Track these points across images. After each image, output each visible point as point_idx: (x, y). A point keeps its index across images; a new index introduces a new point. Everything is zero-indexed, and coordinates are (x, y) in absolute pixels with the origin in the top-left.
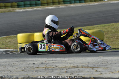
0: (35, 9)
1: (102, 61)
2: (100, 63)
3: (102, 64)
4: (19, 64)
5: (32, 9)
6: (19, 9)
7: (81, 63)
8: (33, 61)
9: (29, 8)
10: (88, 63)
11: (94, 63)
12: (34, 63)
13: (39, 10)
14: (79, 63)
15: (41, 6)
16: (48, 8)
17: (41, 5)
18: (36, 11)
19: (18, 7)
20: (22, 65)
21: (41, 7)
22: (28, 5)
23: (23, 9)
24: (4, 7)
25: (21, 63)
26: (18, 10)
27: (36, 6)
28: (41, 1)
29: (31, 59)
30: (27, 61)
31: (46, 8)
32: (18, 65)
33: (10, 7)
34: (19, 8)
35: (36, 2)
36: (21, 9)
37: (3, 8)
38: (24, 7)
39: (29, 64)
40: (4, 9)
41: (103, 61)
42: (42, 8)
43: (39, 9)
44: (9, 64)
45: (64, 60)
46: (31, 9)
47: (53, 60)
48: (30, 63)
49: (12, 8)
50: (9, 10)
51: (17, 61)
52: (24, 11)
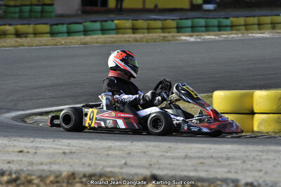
0: (225, 38)
5: (216, 38)
6: (187, 36)
9: (209, 35)
13: (233, 41)
16: (254, 35)
18: (226, 41)
19: (178, 32)
23: (197, 36)
24: (146, 31)
26: (184, 38)
27: (219, 31)
28: (231, 19)
35: (219, 22)
36: (191, 36)
42: (240, 35)
43: (234, 37)
46: (215, 36)
50: (165, 37)
52: (199, 40)
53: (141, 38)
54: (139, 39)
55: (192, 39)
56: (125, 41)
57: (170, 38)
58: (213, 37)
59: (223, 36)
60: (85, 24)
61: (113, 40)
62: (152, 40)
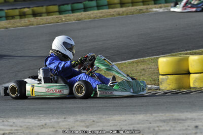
4: (168, 128)
8: (195, 120)
12: (197, 127)
19: (155, 4)
20: (174, 130)
24: (131, 4)
25: (172, 126)
29: (189, 115)
30: (183, 120)
32: (167, 130)
33: (141, 3)
37: (129, 6)
39: (187, 127)
40: (130, 8)
44: (149, 128)
48: (189, 126)
49: (144, 5)
50: (141, 9)
51: (164, 121)
53: (123, 12)
54: (121, 13)
56: (110, 15)
57: (144, 11)
60: (84, 3)
61: (101, 15)
62: (130, 12)
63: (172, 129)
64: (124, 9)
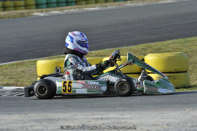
0: (66, 12)
1: (193, 121)
2: (189, 125)
3: (194, 126)
5: (60, 12)
6: (39, 12)
7: (155, 125)
9: (55, 10)
10: (168, 125)
11: (178, 124)
13: (72, 14)
14: (151, 125)
15: (75, 6)
16: (88, 9)
17: (76, 4)
18: (67, 15)
19: (37, 8)
21: (75, 8)
22: (54, 3)
23: (46, 11)
26: (36, 14)
27: (67, 5)
30: (56, 120)
31: (85, 9)
33: (23, 8)
34: (38, 10)
36: (42, 12)
37: (11, 10)
38: (48, 7)
41: (195, 120)
42: (77, 10)
43: (72, 11)
45: (122, 119)
47: (102, 118)
49: (26, 9)
50: (22, 14)
52: (47, 15)
53: (5, 16)
54: (3, 16)
55: (42, 14)
57: (26, 15)
58: (57, 12)
59: (66, 11)
62: (12, 16)
63: (45, 128)
64: (6, 13)
